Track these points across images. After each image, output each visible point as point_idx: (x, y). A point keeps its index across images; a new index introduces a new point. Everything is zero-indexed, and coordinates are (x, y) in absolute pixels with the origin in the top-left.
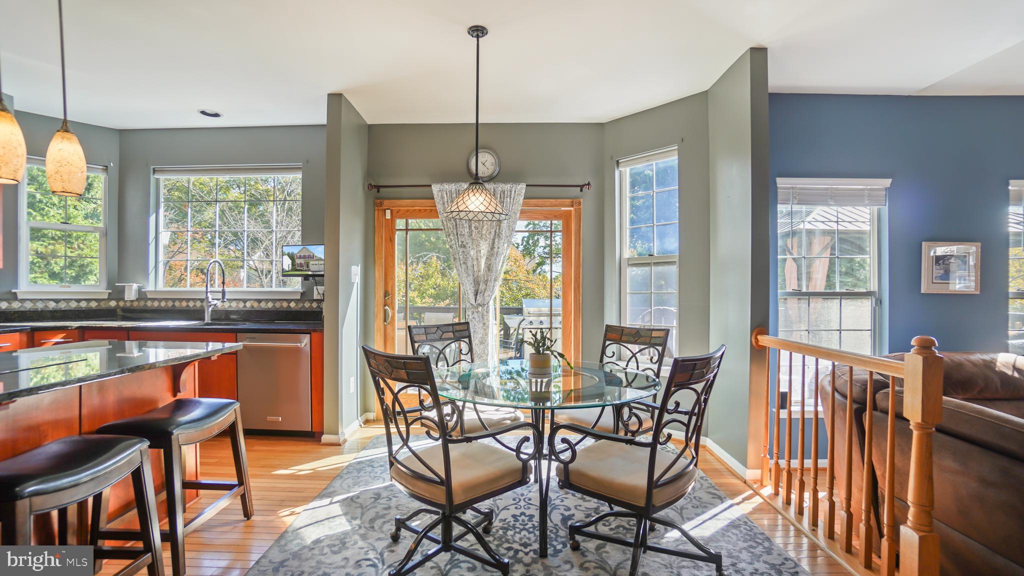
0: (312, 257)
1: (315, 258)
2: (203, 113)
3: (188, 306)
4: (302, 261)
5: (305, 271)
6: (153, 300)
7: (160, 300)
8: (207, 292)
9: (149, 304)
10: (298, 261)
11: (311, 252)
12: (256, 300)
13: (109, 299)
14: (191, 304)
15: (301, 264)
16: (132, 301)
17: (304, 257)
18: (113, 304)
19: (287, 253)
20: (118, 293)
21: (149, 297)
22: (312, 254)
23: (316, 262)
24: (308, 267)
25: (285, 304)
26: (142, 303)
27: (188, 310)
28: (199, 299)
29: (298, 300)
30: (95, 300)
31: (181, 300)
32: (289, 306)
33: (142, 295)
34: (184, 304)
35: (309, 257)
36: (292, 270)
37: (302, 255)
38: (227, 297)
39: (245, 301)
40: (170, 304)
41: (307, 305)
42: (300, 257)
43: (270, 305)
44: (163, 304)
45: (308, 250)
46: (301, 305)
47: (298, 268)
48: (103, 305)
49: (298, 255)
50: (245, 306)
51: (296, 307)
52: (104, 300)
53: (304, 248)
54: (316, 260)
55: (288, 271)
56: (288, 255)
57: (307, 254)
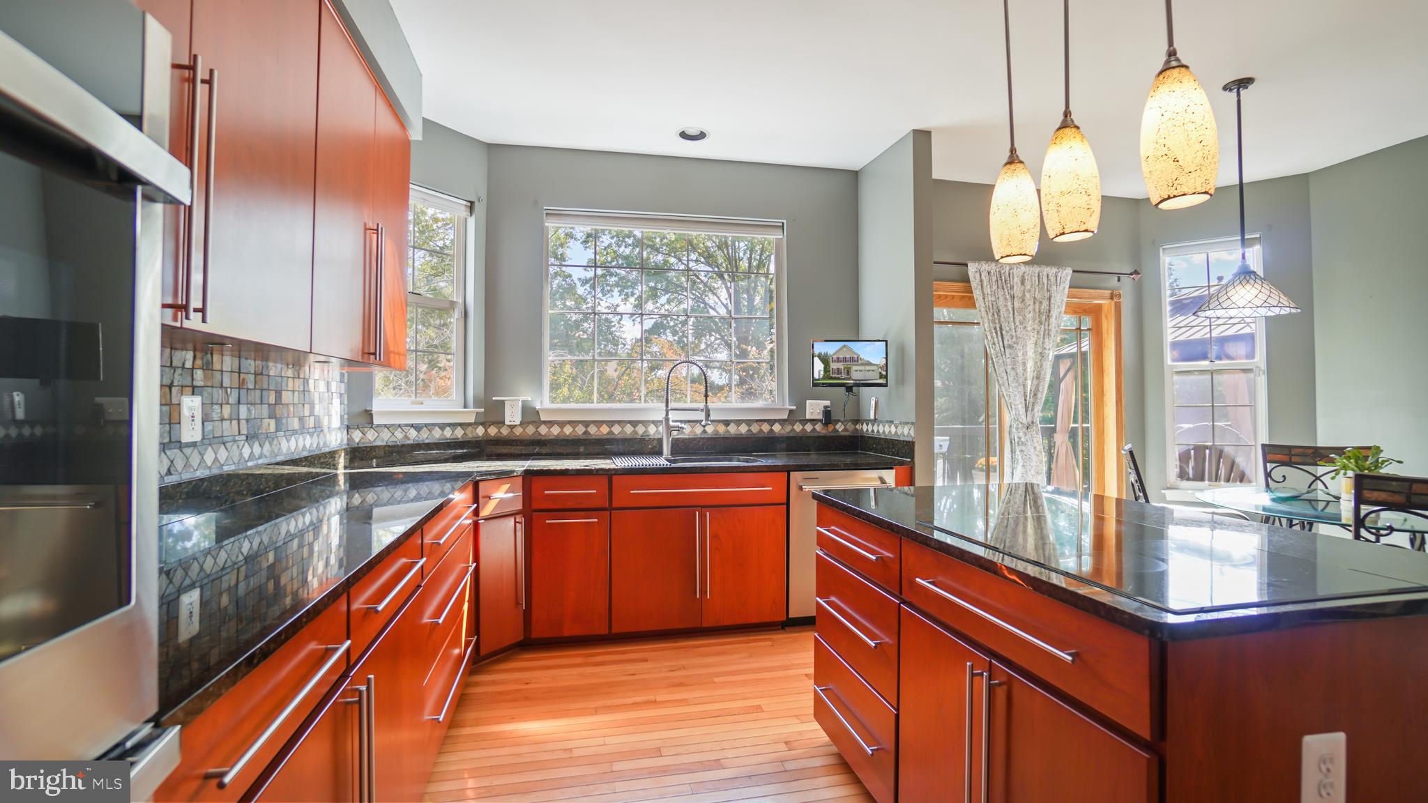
0: (855, 360)
1: (860, 362)
3: (611, 432)
4: (840, 366)
5: (844, 379)
6: (550, 424)
7: (562, 424)
8: (667, 411)
9: (543, 430)
10: (834, 366)
11: (855, 353)
12: (721, 422)
13: (476, 424)
14: (616, 430)
15: (838, 369)
16: (513, 426)
17: (844, 360)
20: (492, 412)
21: (543, 419)
22: (856, 356)
23: (862, 368)
24: (848, 373)
25: (766, 428)
26: (530, 430)
27: (613, 439)
28: (630, 422)
29: (784, 420)
30: (460, 424)
31: (599, 423)
32: (771, 430)
33: (530, 414)
34: (605, 430)
35: (852, 360)
36: (824, 378)
37: (841, 356)
40: (580, 430)
41: (798, 428)
42: (838, 360)
43: (743, 429)
44: (568, 430)
45: (850, 350)
47: (833, 376)
48: (469, 434)
49: (835, 357)
50: (704, 432)
51: (783, 432)
52: (470, 424)
53: (844, 346)
54: (863, 364)
55: (818, 380)
56: (820, 356)
57: (848, 356)
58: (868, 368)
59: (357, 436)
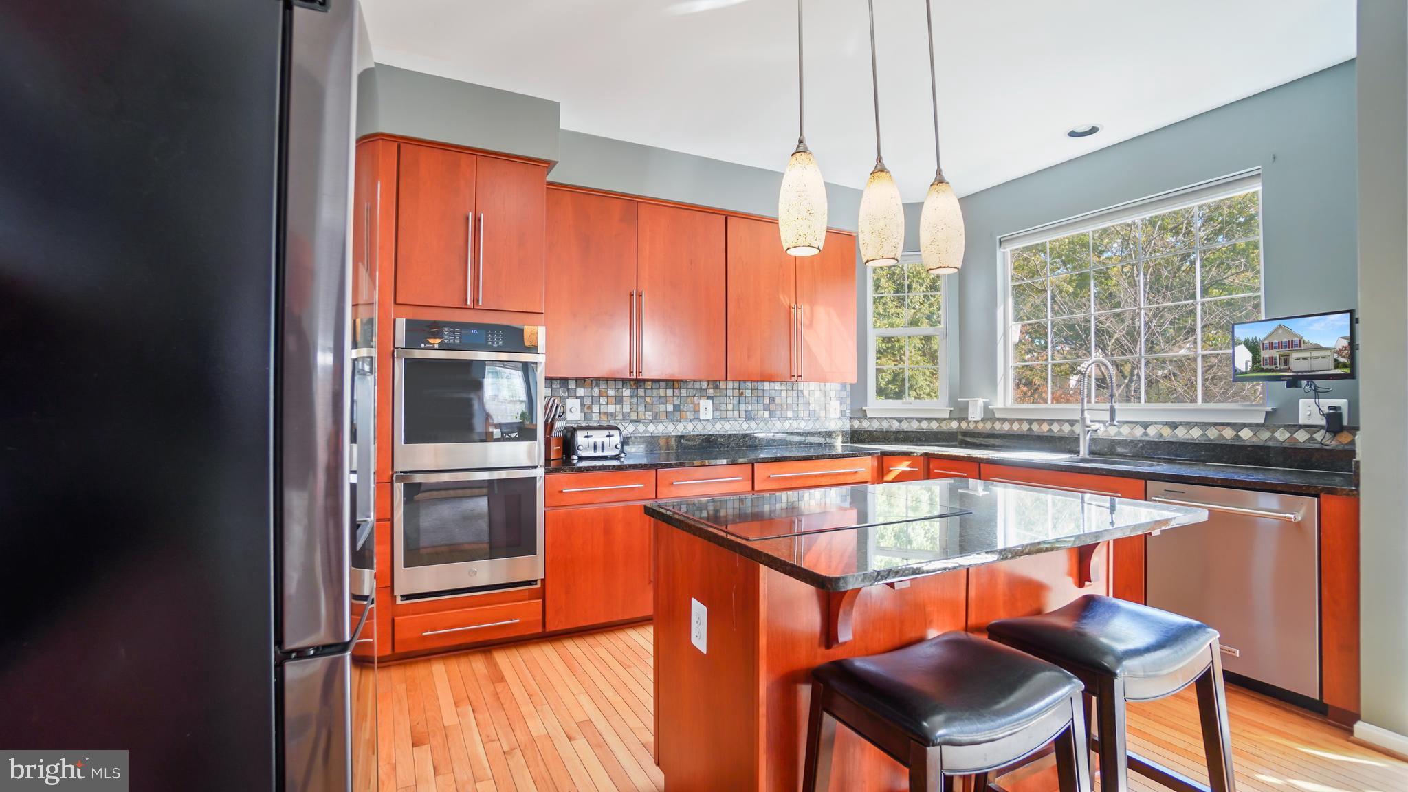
0: (1297, 344)
1: (1304, 347)
2: (1073, 134)
3: (1050, 430)
4: (1275, 353)
5: (1282, 371)
6: (1003, 420)
7: (1012, 421)
8: (1083, 411)
9: (998, 426)
10: (1266, 354)
11: (1296, 335)
12: (1167, 424)
13: (951, 419)
14: (1055, 428)
15: (1271, 358)
16: (976, 422)
17: (1280, 345)
18: (954, 425)
19: (1243, 339)
20: (960, 412)
21: (997, 416)
22: (1296, 339)
23: (1307, 354)
24: (1286, 362)
25: (1228, 433)
26: (989, 425)
27: (1051, 437)
28: (1068, 421)
29: (1257, 425)
30: (936, 419)
31: (1040, 421)
32: (1237, 436)
33: (989, 415)
34: (1045, 427)
35: (1291, 344)
36: (1252, 371)
37: (1276, 340)
38: (1118, 418)
39: (1146, 425)
40: (1025, 427)
41: (1282, 435)
42: (1271, 346)
43: (1196, 434)
44: (1016, 427)
45: (1287, 331)
46: (1265, 435)
47: (1265, 367)
48: (945, 427)
49: (1266, 342)
50: (1146, 434)
51: (1255, 439)
52: (945, 419)
53: (1280, 326)
54: (1306, 350)
55: (1246, 373)
56: (1246, 343)
57: (1285, 340)
58: (1315, 354)
59: (856, 424)
